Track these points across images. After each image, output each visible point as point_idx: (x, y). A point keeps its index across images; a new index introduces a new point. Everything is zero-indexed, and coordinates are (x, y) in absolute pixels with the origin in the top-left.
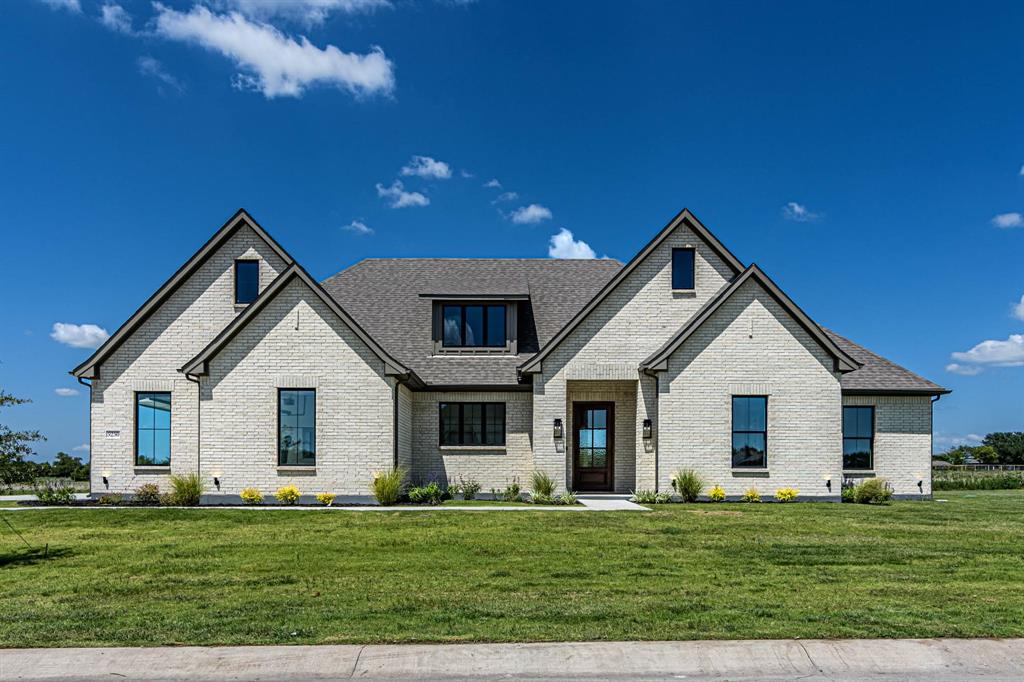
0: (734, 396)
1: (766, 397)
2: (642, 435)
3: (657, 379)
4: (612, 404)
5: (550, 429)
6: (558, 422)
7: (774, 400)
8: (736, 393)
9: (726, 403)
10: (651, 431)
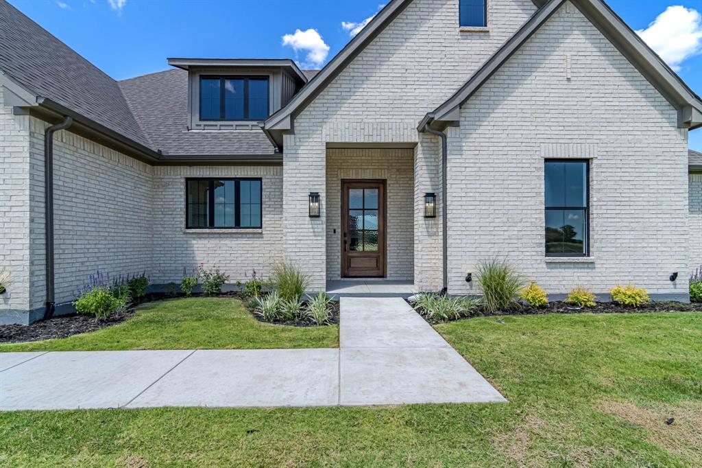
0: (547, 160)
1: (587, 161)
2: (422, 214)
3: (444, 137)
4: (384, 182)
5: (304, 206)
6: (314, 197)
7: (600, 166)
8: (551, 156)
9: (538, 169)
10: (434, 208)
